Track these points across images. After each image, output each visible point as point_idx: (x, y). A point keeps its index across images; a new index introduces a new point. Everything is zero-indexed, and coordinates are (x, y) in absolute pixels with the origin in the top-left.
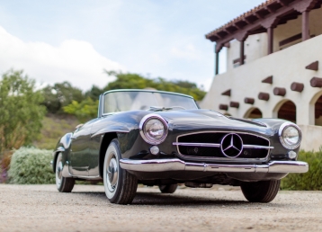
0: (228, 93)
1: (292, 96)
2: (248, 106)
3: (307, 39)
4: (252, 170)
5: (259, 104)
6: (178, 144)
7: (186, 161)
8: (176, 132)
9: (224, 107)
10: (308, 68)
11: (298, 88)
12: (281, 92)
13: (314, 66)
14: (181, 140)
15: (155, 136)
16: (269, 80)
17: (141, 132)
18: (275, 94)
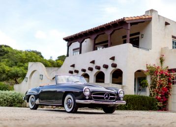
0: (73, 66)
1: (103, 70)
3: (110, 46)
5: (88, 72)
6: (92, 96)
8: (93, 92)
9: (71, 72)
10: (110, 59)
11: (106, 67)
12: (98, 68)
13: (113, 58)
14: (93, 94)
15: (87, 93)
16: (93, 62)
18: (96, 68)
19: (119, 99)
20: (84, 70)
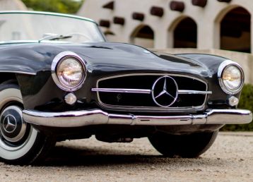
2: (137, 23)
4: (189, 122)
7: (109, 112)
17: (53, 75)
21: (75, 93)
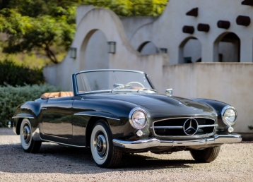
4: (204, 143)
6: (154, 127)
7: (160, 140)
14: (156, 124)
17: (130, 121)
19: (223, 131)
20: (224, 24)
21: (142, 130)
